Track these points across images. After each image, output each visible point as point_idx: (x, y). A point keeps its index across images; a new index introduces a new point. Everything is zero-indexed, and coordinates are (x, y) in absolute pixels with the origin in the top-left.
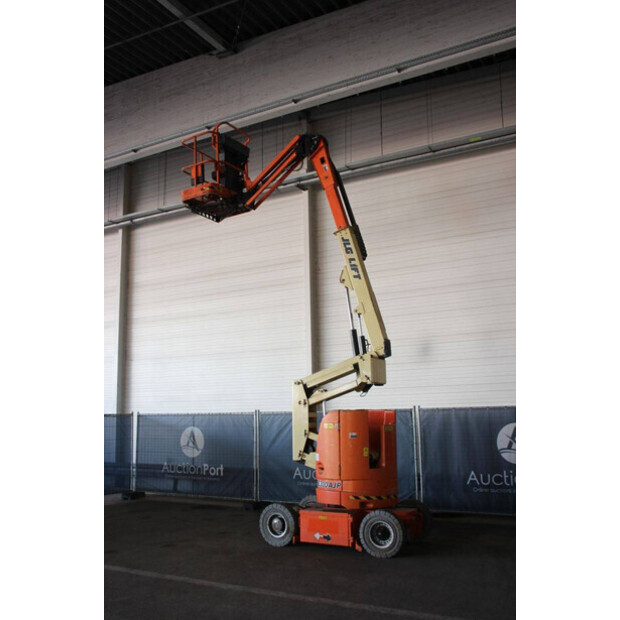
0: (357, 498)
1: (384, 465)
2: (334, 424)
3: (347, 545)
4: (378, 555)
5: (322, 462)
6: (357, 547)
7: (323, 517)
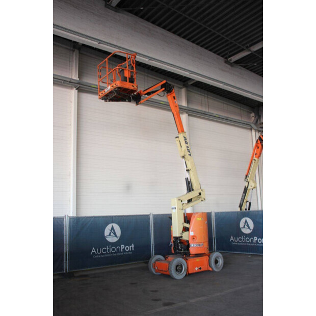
2: (201, 218)
3: (207, 269)
7: (198, 259)
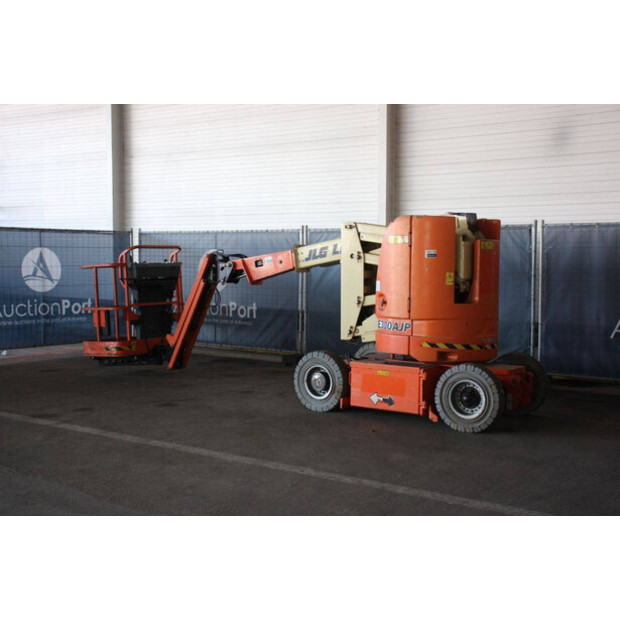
0: (433, 345)
1: (477, 298)
2: (403, 236)
3: (416, 412)
4: (461, 428)
5: (385, 293)
6: (432, 416)
7: (383, 371)
